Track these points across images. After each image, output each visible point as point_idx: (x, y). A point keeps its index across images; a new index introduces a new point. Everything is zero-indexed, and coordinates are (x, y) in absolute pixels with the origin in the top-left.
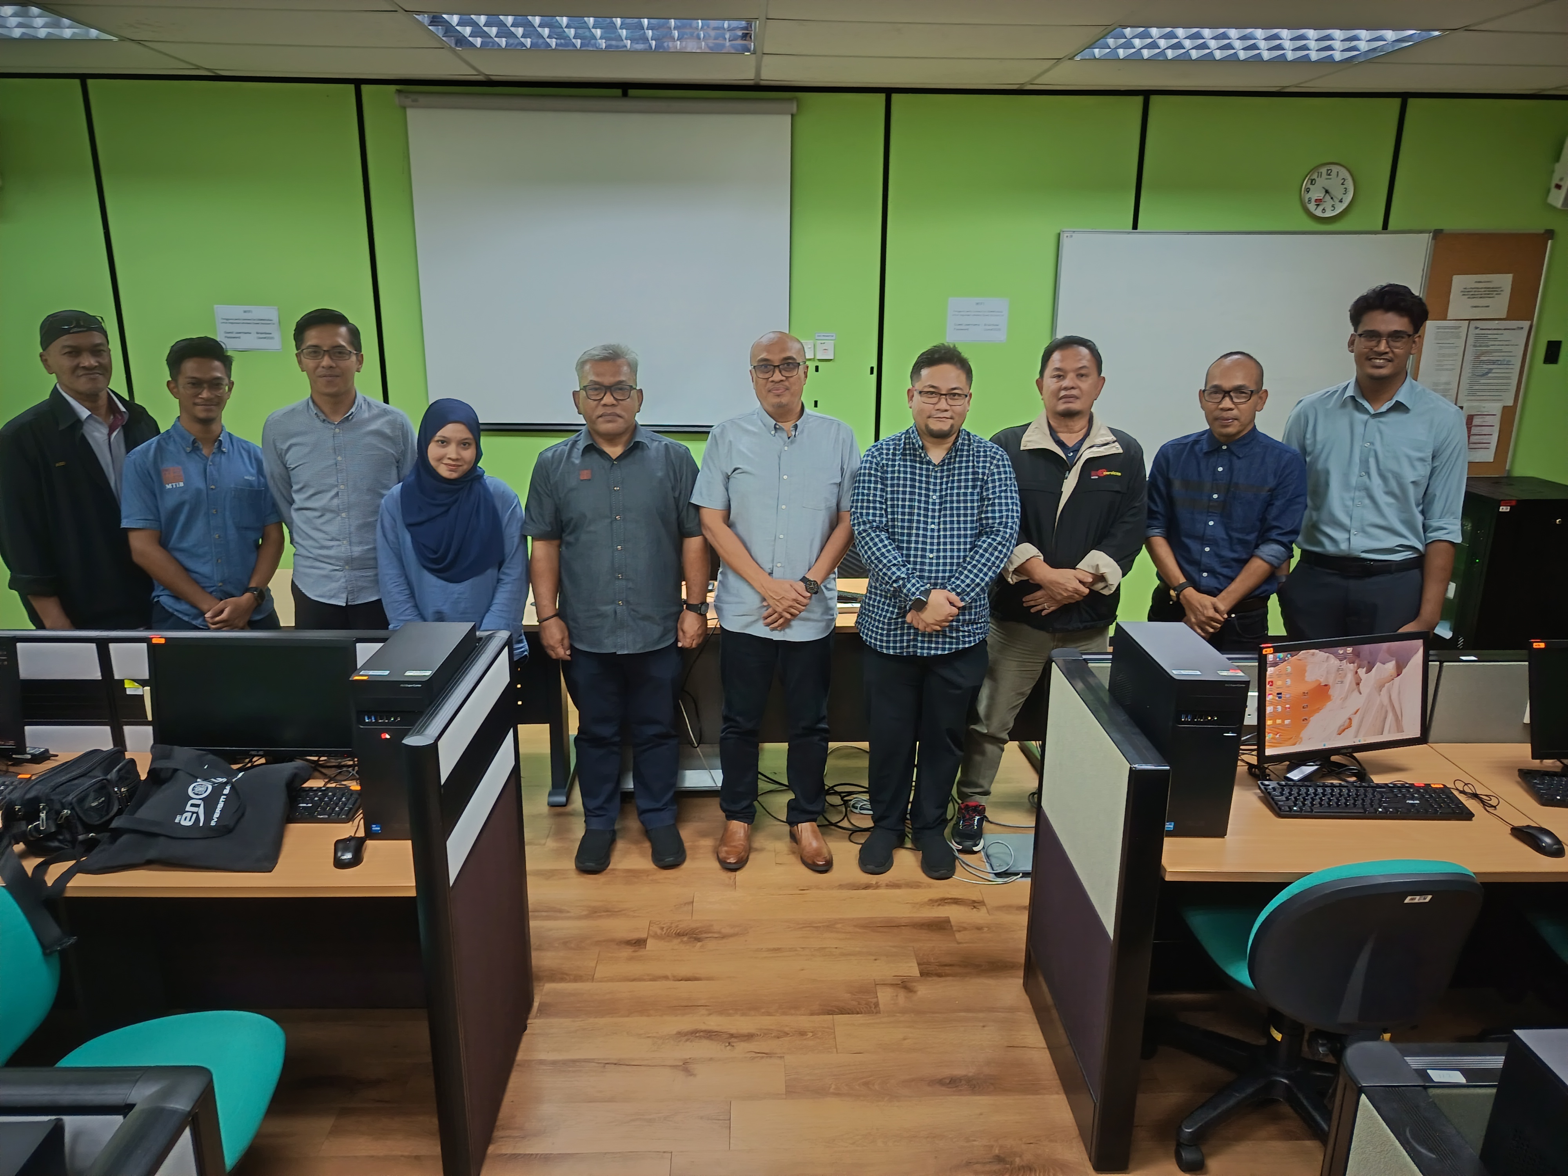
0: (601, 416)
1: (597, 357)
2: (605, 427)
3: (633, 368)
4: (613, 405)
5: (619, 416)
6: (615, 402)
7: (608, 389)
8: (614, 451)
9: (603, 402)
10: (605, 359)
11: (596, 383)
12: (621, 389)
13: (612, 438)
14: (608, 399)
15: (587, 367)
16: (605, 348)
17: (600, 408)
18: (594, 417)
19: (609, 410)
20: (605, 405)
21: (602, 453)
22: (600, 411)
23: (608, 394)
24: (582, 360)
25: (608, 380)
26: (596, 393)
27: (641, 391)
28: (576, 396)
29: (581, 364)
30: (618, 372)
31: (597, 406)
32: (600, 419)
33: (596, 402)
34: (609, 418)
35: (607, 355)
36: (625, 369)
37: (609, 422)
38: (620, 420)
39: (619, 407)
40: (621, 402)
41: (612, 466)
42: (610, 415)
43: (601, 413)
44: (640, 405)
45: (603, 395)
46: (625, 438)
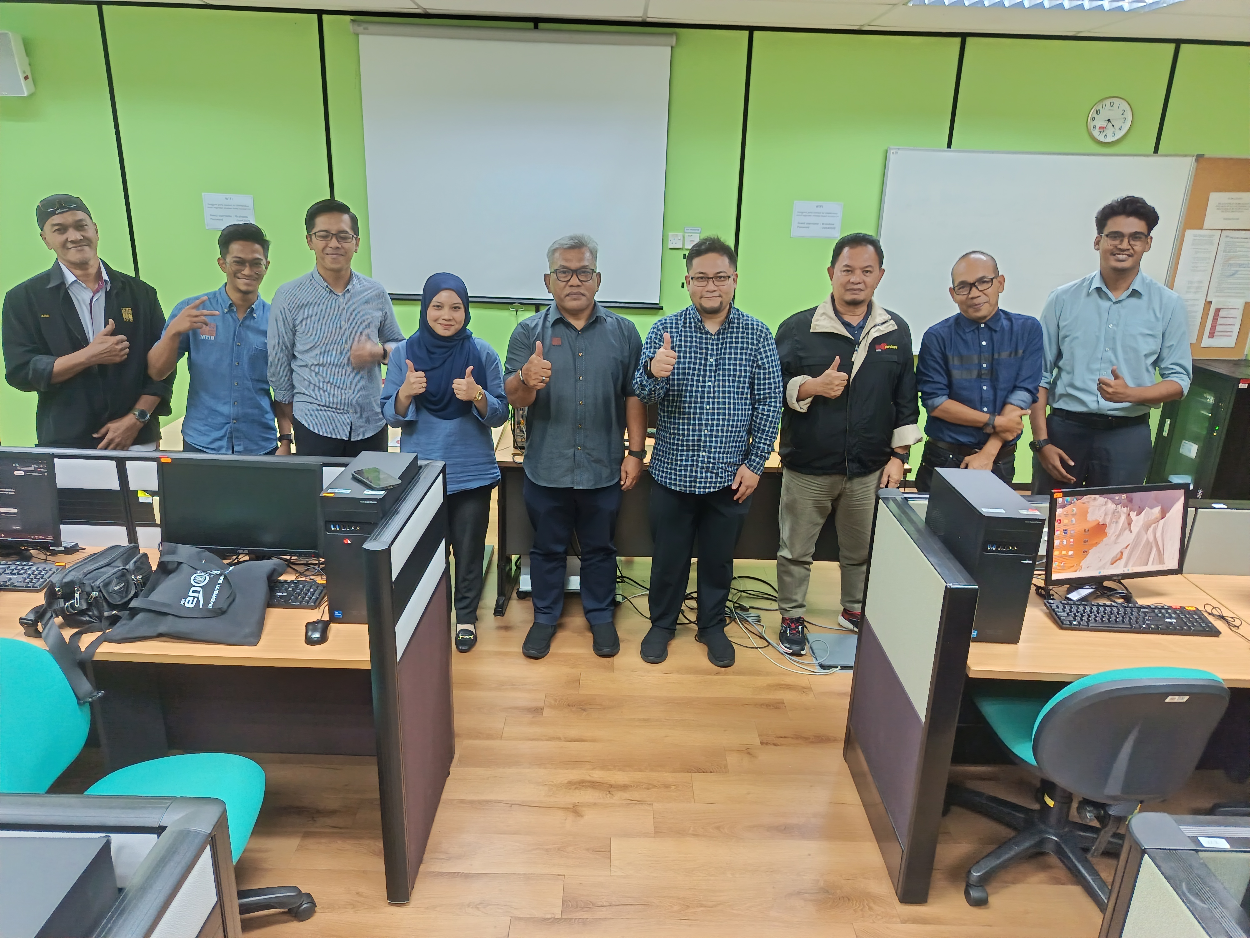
0: (568, 295)
1: (566, 246)
2: (571, 304)
3: (594, 254)
4: (578, 286)
5: (583, 295)
6: (580, 283)
7: (575, 272)
8: (579, 324)
9: (570, 283)
10: (572, 247)
11: (564, 267)
12: (584, 272)
13: (575, 313)
14: (575, 281)
15: (557, 255)
16: (572, 238)
17: (567, 287)
18: (563, 296)
19: (575, 290)
20: (571, 286)
21: (569, 326)
22: (568, 290)
23: (575, 276)
24: (553, 248)
25: (574, 265)
26: (564, 275)
27: (599, 274)
28: (547, 278)
29: (552, 252)
30: (581, 259)
31: (565, 287)
32: (568, 298)
33: (565, 283)
34: (575, 296)
35: (573, 244)
36: (588, 255)
37: (575, 300)
38: (584, 298)
39: (583, 287)
40: (584, 283)
41: (578, 336)
42: (575, 294)
43: (568, 292)
44: (598, 286)
45: (570, 277)
46: (587, 313)
